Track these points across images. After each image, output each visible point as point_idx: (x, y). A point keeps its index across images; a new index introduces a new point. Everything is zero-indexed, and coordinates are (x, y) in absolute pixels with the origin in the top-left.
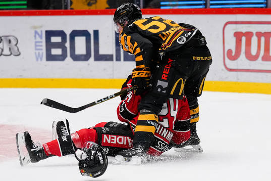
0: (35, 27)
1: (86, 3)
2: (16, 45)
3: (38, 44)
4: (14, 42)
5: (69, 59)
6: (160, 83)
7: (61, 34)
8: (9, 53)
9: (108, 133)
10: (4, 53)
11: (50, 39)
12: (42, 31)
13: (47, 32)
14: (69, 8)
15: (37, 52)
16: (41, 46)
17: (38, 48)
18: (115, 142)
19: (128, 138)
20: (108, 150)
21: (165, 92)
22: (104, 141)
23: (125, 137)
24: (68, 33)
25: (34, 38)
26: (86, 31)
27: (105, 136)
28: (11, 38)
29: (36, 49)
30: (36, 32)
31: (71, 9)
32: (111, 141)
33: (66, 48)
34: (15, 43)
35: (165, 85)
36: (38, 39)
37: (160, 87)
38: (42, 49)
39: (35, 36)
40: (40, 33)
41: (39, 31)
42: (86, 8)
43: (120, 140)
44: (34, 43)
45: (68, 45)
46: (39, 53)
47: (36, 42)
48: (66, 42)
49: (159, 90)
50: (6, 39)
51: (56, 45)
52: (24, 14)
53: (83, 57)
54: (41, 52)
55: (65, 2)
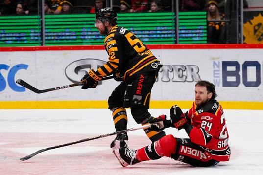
0: (213, 59)
1: (257, 39)
2: (197, 73)
3: (216, 72)
4: (195, 71)
5: (242, 85)
6: (135, 97)
7: (235, 64)
8: (192, 80)
9: (185, 145)
10: (187, 80)
11: (226, 69)
12: (219, 62)
13: (223, 62)
14: (242, 42)
15: (215, 79)
16: (219, 74)
17: (216, 75)
18: (190, 154)
19: (201, 152)
20: (183, 157)
21: (140, 103)
22: (182, 151)
23: (199, 151)
24: (241, 63)
25: (212, 67)
26: (257, 62)
27: (183, 147)
28: (193, 67)
29: (214, 77)
30: (214, 63)
31: (244, 43)
32: (187, 152)
33: (239, 76)
34: (197, 72)
35: (140, 98)
36: (216, 68)
37: (136, 100)
38: (219, 77)
39: (214, 66)
40: (217, 63)
41: (217, 62)
42: (256, 42)
43: (194, 152)
44: (213, 72)
45: (241, 73)
46: (217, 80)
47: (214, 71)
48: (239, 71)
49: (135, 102)
50: (189, 68)
51: (231, 74)
52: (205, 47)
53: (253, 84)
54: (218, 79)
55: (239, 37)
